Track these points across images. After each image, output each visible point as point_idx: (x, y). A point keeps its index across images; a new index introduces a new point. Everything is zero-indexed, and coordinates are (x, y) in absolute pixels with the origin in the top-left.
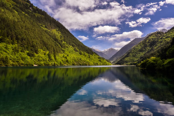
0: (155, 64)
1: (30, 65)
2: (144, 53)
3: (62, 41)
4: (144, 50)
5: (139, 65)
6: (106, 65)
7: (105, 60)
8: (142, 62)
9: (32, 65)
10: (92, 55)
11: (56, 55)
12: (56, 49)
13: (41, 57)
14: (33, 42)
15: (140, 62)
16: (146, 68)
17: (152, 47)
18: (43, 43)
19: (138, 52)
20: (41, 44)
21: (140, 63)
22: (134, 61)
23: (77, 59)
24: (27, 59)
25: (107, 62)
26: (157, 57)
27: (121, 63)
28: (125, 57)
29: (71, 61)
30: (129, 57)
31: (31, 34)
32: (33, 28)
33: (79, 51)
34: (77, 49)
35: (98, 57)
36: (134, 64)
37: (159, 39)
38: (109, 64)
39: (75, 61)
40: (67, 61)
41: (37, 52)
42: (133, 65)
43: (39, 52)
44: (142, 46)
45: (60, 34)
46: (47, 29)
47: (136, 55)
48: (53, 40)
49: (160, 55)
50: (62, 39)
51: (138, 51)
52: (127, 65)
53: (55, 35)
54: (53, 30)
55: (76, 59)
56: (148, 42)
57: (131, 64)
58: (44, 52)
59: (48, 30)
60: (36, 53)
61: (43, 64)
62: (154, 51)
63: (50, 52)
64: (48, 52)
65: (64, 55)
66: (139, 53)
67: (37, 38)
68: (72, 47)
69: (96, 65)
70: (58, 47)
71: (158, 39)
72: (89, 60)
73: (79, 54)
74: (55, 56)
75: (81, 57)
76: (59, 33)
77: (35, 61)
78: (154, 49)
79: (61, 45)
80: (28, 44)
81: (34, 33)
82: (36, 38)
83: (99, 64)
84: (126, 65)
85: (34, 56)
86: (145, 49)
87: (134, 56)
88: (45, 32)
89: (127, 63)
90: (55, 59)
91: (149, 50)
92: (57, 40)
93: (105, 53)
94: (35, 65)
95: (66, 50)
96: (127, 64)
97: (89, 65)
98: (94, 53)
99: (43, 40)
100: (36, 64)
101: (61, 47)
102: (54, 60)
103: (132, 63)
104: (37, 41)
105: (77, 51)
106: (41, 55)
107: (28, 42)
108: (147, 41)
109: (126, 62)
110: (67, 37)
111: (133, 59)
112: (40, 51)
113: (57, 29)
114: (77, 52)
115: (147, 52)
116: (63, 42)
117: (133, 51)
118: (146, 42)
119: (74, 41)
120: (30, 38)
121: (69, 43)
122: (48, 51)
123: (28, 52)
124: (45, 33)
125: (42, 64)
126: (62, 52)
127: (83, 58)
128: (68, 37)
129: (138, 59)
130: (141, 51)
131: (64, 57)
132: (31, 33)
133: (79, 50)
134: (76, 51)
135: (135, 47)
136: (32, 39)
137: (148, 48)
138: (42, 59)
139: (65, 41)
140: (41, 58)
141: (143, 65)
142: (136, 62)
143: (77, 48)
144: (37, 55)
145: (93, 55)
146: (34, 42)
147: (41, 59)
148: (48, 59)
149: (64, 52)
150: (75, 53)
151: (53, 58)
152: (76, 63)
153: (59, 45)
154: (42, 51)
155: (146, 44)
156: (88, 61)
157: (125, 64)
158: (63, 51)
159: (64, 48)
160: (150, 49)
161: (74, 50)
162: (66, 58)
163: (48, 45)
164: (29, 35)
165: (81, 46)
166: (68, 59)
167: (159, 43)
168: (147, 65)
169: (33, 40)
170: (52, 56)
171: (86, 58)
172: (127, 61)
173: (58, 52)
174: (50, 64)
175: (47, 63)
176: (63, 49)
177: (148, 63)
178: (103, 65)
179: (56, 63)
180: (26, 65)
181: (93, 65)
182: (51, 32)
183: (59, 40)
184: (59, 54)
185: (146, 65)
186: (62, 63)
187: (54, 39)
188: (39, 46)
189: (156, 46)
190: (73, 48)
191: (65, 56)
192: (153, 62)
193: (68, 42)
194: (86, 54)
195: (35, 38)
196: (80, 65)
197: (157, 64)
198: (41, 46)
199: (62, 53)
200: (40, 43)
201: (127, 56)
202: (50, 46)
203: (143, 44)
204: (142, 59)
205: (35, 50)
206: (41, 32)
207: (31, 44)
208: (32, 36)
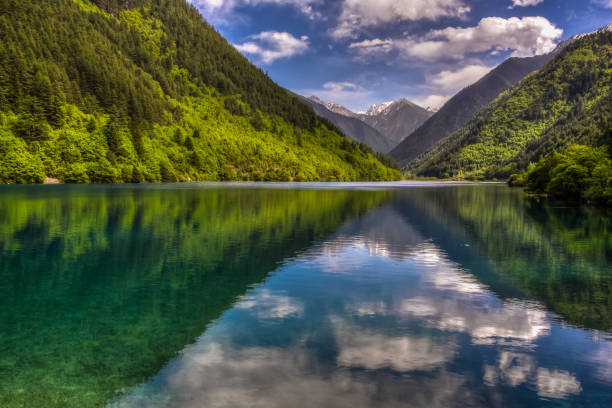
0: (582, 177)
1: (28, 179)
2: (542, 126)
3: (167, 65)
4: (544, 112)
5: (520, 178)
6: (378, 178)
7: (370, 155)
8: (532, 166)
9: (38, 180)
10: (312, 131)
11: (141, 134)
12: (142, 101)
13: (76, 143)
14: (36, 70)
15: (526, 167)
16: (546, 195)
17: (577, 100)
18: (81, 76)
19: (520, 122)
20: (71, 79)
21: (526, 170)
22: (498, 163)
23: (243, 153)
24: (14, 153)
25: (380, 165)
26: (594, 146)
27: (444, 170)
28: (463, 143)
29: (214, 160)
30: (479, 145)
31: (28, 33)
32: (38, 7)
33: (249, 111)
34: (239, 102)
35: (339, 139)
36: (500, 176)
37: (607, 64)
38: (388, 174)
39: (231, 159)
40: (194, 161)
41: (54, 118)
42: (494, 182)
43: (67, 117)
44: (534, 97)
45: (159, 32)
46: (100, 8)
47: (508, 134)
48: (127, 60)
49: (605, 137)
50: (168, 54)
51: (521, 116)
52: (470, 179)
53: (135, 38)
54: (127, 12)
55: (236, 149)
56: (563, 79)
57: (488, 176)
58: (89, 117)
59: (106, 15)
60: (51, 124)
61: (85, 176)
62: (582, 118)
63: (112, 119)
64: (103, 120)
65: (178, 134)
66: (525, 127)
67: (52, 53)
68: (218, 94)
69: (329, 180)
70: (148, 91)
71: (603, 66)
72: (298, 155)
73: (250, 127)
74: (136, 139)
75: (260, 141)
76: (154, 27)
77: (49, 159)
78: (583, 108)
79: (163, 85)
80: (13, 80)
81: (42, 29)
82: (49, 53)
83: (343, 173)
84: (467, 179)
85: (44, 139)
86: (549, 108)
87: (500, 140)
88: (88, 24)
89: (470, 169)
90: (139, 150)
91: (561, 112)
92: (146, 61)
93: (374, 124)
94: (48, 181)
95: (186, 108)
96: (468, 174)
97: (298, 180)
98: (324, 121)
99: (81, 62)
100: (56, 176)
101: (166, 92)
102: (133, 156)
103: (492, 172)
104: (54, 70)
105: (242, 114)
106: (72, 132)
107: (13, 74)
108: (558, 73)
109: (468, 165)
110: (195, 44)
111: (496, 152)
112: (69, 114)
113: (146, 9)
114: (240, 119)
115: (557, 124)
116: (175, 70)
117: (495, 118)
118: (552, 77)
119: (227, 65)
120: (22, 54)
121: (202, 74)
122: (106, 112)
123: (15, 118)
124: (88, 28)
125: (81, 175)
126: (171, 115)
127: (271, 146)
128: (199, 45)
129: (516, 153)
130: (531, 116)
131: (177, 138)
132: (28, 28)
133: (251, 107)
134: (234, 112)
135: (505, 98)
136: (34, 55)
137: (561, 106)
138: (79, 152)
139: (181, 65)
140: (73, 146)
141: (538, 181)
142: (507, 168)
143: (239, 95)
144: (59, 131)
145: (318, 131)
146: (39, 73)
147: (73, 149)
148: (104, 152)
149: (177, 119)
150: (230, 121)
151: (127, 144)
152: (235, 172)
153: (155, 84)
154: (76, 112)
155: (551, 86)
156: (295, 158)
157: (461, 174)
158: (172, 110)
159: (179, 100)
160: (568, 109)
161: (226, 108)
162: (188, 144)
163: (103, 83)
164: (20, 39)
165: (260, 90)
166: (197, 150)
167: (604, 84)
168: (553, 179)
169: (36, 62)
170: (124, 138)
171: (284, 144)
172: (470, 162)
173: (153, 116)
174: (116, 172)
175: (100, 168)
176: (174, 103)
177: (554, 170)
178: (362, 177)
179: (141, 168)
180: (12, 178)
181: (316, 179)
182: (119, 22)
183: (154, 60)
184: (156, 126)
185: (549, 181)
186: (171, 169)
187: (130, 55)
188: (65, 90)
189: (593, 96)
190: (223, 99)
191: (184, 135)
192: (575, 166)
193: (197, 70)
194: (282, 126)
195: (45, 55)
196: (256, 178)
197: (590, 176)
198: (75, 93)
199: (169, 124)
200: (66, 78)
201: (471, 140)
202: (114, 91)
203: (541, 84)
204: (533, 153)
205: (48, 110)
206: (71, 27)
207: (29, 82)
208: (33, 42)
